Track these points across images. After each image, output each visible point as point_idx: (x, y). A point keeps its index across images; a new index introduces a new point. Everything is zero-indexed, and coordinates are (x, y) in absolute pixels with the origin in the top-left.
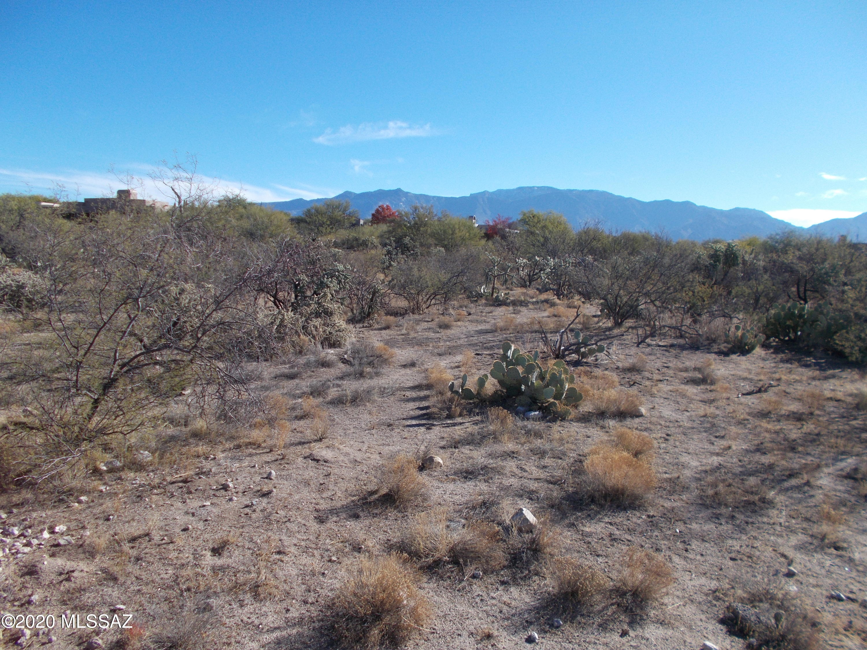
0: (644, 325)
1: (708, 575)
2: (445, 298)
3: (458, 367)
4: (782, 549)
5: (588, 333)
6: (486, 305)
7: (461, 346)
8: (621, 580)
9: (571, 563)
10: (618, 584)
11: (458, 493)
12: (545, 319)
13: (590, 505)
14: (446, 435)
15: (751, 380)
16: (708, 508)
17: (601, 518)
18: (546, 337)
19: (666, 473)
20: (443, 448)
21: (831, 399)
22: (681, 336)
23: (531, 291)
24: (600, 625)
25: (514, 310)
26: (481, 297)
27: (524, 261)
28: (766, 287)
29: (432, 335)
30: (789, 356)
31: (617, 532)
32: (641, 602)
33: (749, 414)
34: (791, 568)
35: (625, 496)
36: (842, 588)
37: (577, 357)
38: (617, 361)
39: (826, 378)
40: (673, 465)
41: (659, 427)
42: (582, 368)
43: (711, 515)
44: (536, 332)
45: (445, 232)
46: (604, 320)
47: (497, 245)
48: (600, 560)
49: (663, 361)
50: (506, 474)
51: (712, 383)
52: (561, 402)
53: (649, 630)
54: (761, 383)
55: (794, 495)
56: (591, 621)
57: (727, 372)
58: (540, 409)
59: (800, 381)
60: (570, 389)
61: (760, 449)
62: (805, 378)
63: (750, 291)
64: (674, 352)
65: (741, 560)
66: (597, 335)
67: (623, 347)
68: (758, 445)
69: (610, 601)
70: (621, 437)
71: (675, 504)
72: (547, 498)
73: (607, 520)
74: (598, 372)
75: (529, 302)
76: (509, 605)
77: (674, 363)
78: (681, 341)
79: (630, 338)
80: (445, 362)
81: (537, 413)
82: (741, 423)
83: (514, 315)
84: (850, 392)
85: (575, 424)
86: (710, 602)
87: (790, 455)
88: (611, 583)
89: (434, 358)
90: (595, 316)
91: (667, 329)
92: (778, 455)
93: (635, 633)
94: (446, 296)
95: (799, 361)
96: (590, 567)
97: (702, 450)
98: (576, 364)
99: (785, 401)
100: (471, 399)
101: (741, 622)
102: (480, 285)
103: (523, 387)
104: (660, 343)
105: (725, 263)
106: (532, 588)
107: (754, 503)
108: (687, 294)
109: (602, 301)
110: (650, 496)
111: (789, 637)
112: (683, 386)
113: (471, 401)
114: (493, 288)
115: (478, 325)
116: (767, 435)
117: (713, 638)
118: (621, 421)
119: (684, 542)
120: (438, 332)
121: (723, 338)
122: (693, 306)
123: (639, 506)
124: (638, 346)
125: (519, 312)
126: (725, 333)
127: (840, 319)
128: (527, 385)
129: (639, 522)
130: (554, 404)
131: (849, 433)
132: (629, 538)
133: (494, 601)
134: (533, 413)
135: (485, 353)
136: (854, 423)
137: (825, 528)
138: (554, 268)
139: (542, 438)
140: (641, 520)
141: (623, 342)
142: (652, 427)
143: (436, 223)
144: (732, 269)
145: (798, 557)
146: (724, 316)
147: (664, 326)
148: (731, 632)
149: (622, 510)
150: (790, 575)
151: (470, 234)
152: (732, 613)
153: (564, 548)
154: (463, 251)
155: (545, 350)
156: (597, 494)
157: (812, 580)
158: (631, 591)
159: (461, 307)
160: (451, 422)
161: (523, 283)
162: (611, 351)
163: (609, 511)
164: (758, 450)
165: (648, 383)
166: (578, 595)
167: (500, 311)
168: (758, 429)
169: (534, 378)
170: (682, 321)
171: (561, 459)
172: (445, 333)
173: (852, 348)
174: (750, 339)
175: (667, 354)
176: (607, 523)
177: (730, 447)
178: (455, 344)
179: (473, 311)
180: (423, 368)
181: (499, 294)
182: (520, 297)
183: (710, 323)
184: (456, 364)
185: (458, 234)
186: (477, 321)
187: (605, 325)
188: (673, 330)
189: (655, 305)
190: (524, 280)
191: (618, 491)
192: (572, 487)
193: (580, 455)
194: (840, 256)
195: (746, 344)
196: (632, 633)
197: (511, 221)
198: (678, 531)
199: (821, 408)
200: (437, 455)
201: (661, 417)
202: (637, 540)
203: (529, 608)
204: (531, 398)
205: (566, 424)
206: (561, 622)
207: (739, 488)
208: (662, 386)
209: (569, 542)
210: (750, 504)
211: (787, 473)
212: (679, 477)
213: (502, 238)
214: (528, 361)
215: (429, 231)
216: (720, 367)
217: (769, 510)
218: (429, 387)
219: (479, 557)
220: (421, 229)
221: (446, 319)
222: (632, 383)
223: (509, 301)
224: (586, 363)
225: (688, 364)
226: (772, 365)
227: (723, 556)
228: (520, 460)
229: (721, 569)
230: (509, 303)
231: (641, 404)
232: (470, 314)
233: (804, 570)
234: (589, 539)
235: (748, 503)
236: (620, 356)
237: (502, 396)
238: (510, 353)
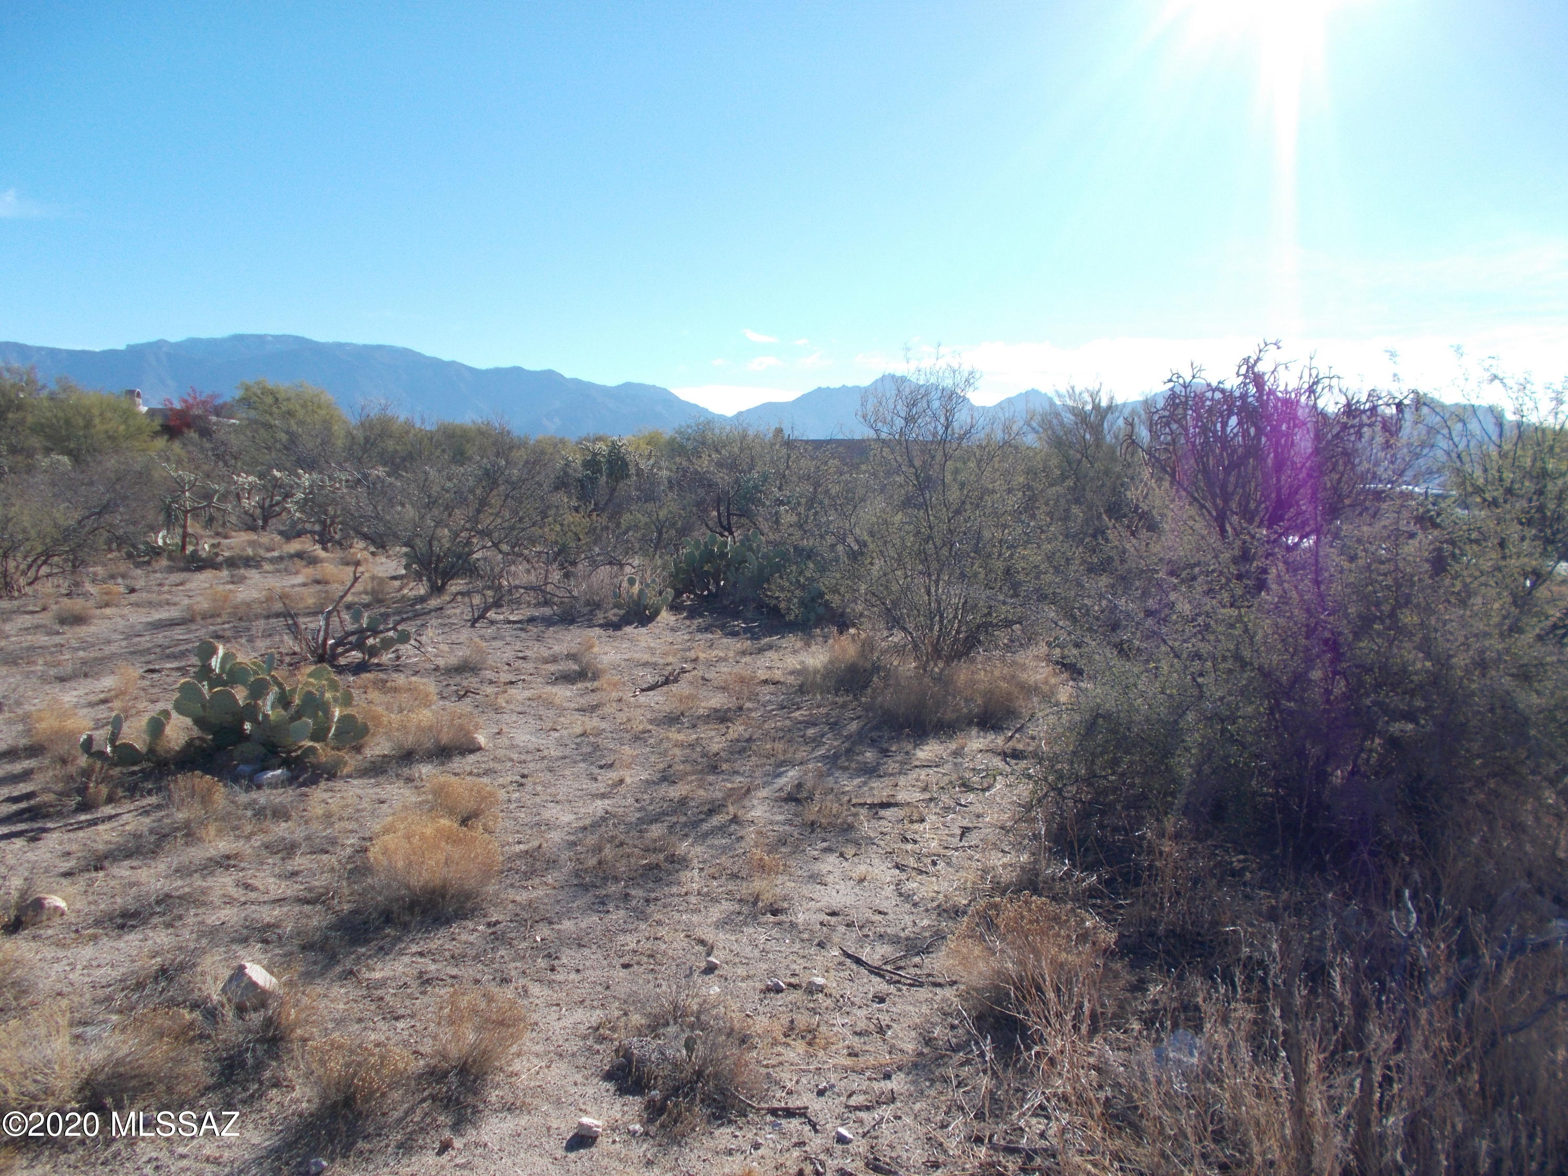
0: (484, 588)
1: (587, 1003)
2: (73, 562)
3: (104, 701)
4: (699, 933)
5: (383, 610)
6: (170, 570)
7: (112, 657)
8: (438, 1052)
9: (340, 1047)
10: (433, 1062)
11: (103, 962)
12: (297, 589)
13: (383, 929)
14: (74, 847)
15: (654, 665)
16: (587, 890)
17: (404, 949)
18: (295, 624)
19: (519, 843)
20: (68, 874)
21: (765, 682)
22: (546, 603)
23: (265, 538)
24: (400, 1146)
25: (232, 576)
26: (158, 554)
27: (251, 479)
28: (670, 512)
29: (43, 639)
30: (709, 620)
31: (433, 967)
32: (475, 1081)
33: (651, 722)
34: (712, 959)
35: (448, 897)
36: (782, 971)
37: (360, 655)
38: (436, 656)
39: (761, 651)
40: (532, 828)
41: (510, 764)
42: (368, 675)
43: (593, 900)
44: (278, 615)
45: (68, 422)
46: (412, 584)
47: (190, 448)
48: (401, 1025)
49: (517, 648)
50: (212, 902)
51: (595, 677)
52: (327, 745)
53: (488, 1128)
54: (670, 668)
55: (716, 842)
56: (383, 1144)
57: (619, 656)
58: (285, 763)
59: (724, 659)
60: (342, 719)
61: (667, 778)
62: (731, 654)
63: (648, 520)
64: (535, 630)
65: (638, 963)
66: (398, 613)
67: (447, 629)
68: (664, 771)
69: (418, 1097)
70: (440, 792)
71: (534, 894)
72: (298, 934)
73: (414, 948)
74: (400, 679)
75: (264, 559)
76: (216, 1161)
77: (536, 650)
78: (547, 611)
79: (459, 612)
80: (75, 693)
81: (279, 772)
82: (639, 738)
83: (231, 587)
84: (790, 668)
85: (355, 782)
86: (590, 1048)
87: (711, 778)
88: (422, 1063)
89: (47, 687)
90: (394, 578)
91: (522, 591)
92: (692, 781)
93: (464, 1141)
94: (76, 559)
95: (723, 627)
96: (378, 1045)
97: (579, 793)
98: (359, 668)
99: (703, 693)
100: (134, 764)
101: (638, 1069)
102: (155, 529)
103: (247, 726)
104: (512, 618)
105: (609, 475)
106: (266, 1114)
107: (657, 866)
108: (551, 530)
109: (405, 549)
110: (491, 889)
111: (707, 1072)
112: (549, 688)
113: (136, 768)
114: (185, 536)
115: (153, 611)
116: (677, 751)
117: (595, 1108)
118: (443, 764)
119: (549, 956)
120: (58, 633)
121: (612, 601)
122: (563, 550)
123: (473, 911)
124: (473, 626)
125: (242, 579)
126: (615, 593)
127: (775, 557)
128: (254, 720)
129: (471, 938)
130: (312, 750)
131: (789, 730)
132: (455, 971)
133: (185, 1163)
134: (270, 774)
135: (169, 666)
136: (797, 714)
137: (758, 884)
138: (310, 493)
139: (287, 818)
140: (476, 934)
141: (447, 621)
142: (498, 766)
143: (46, 404)
144: (621, 485)
145: (721, 938)
146: (610, 563)
147: (517, 587)
148: (622, 1091)
149: (442, 925)
150: (711, 969)
151: (128, 427)
152: (623, 1056)
153: (334, 1020)
154: (112, 463)
155: (297, 649)
156: (395, 907)
157: (741, 971)
158: (456, 1067)
159: (112, 577)
160: (89, 817)
161: (250, 522)
162: (424, 639)
163: (419, 931)
164: (664, 779)
165: (490, 690)
166: (356, 1103)
167: (202, 580)
168: (665, 745)
169: (268, 706)
170: (546, 577)
171: (327, 852)
172: (72, 634)
173: (789, 600)
174: (652, 598)
175: (523, 635)
176: (414, 955)
177: (621, 781)
178: (98, 654)
179: (139, 584)
180: (20, 712)
181: (200, 547)
182: (244, 549)
183: (589, 576)
184: (102, 696)
185: (99, 426)
186: (150, 604)
187: (414, 593)
188: (532, 593)
189: (501, 552)
190: (251, 516)
191: (433, 892)
192: (349, 902)
193: (364, 839)
194: (772, 461)
195: (646, 608)
196: (458, 1143)
197: (219, 401)
198: (538, 939)
199: (754, 697)
200: (54, 892)
201: (513, 746)
202: (467, 972)
203: (260, 1154)
204: (263, 745)
205: (338, 784)
206: (325, 1163)
207: (635, 847)
208: (514, 691)
209: (341, 1006)
210: (651, 869)
211: (705, 809)
212: (540, 846)
213: (202, 436)
214: (256, 673)
215: (30, 419)
216: (607, 649)
217: (681, 873)
218: (34, 751)
219: (150, 1084)
220: (10, 416)
221: (77, 605)
222: (462, 693)
223: (220, 559)
224: (378, 665)
225: (557, 649)
226: (686, 637)
227: (610, 965)
228: (243, 869)
229: (608, 988)
230: (221, 564)
231: (477, 727)
232: (132, 591)
233: (730, 957)
234: (379, 992)
235: (651, 867)
236: (442, 646)
237: (204, 750)
238: (215, 662)
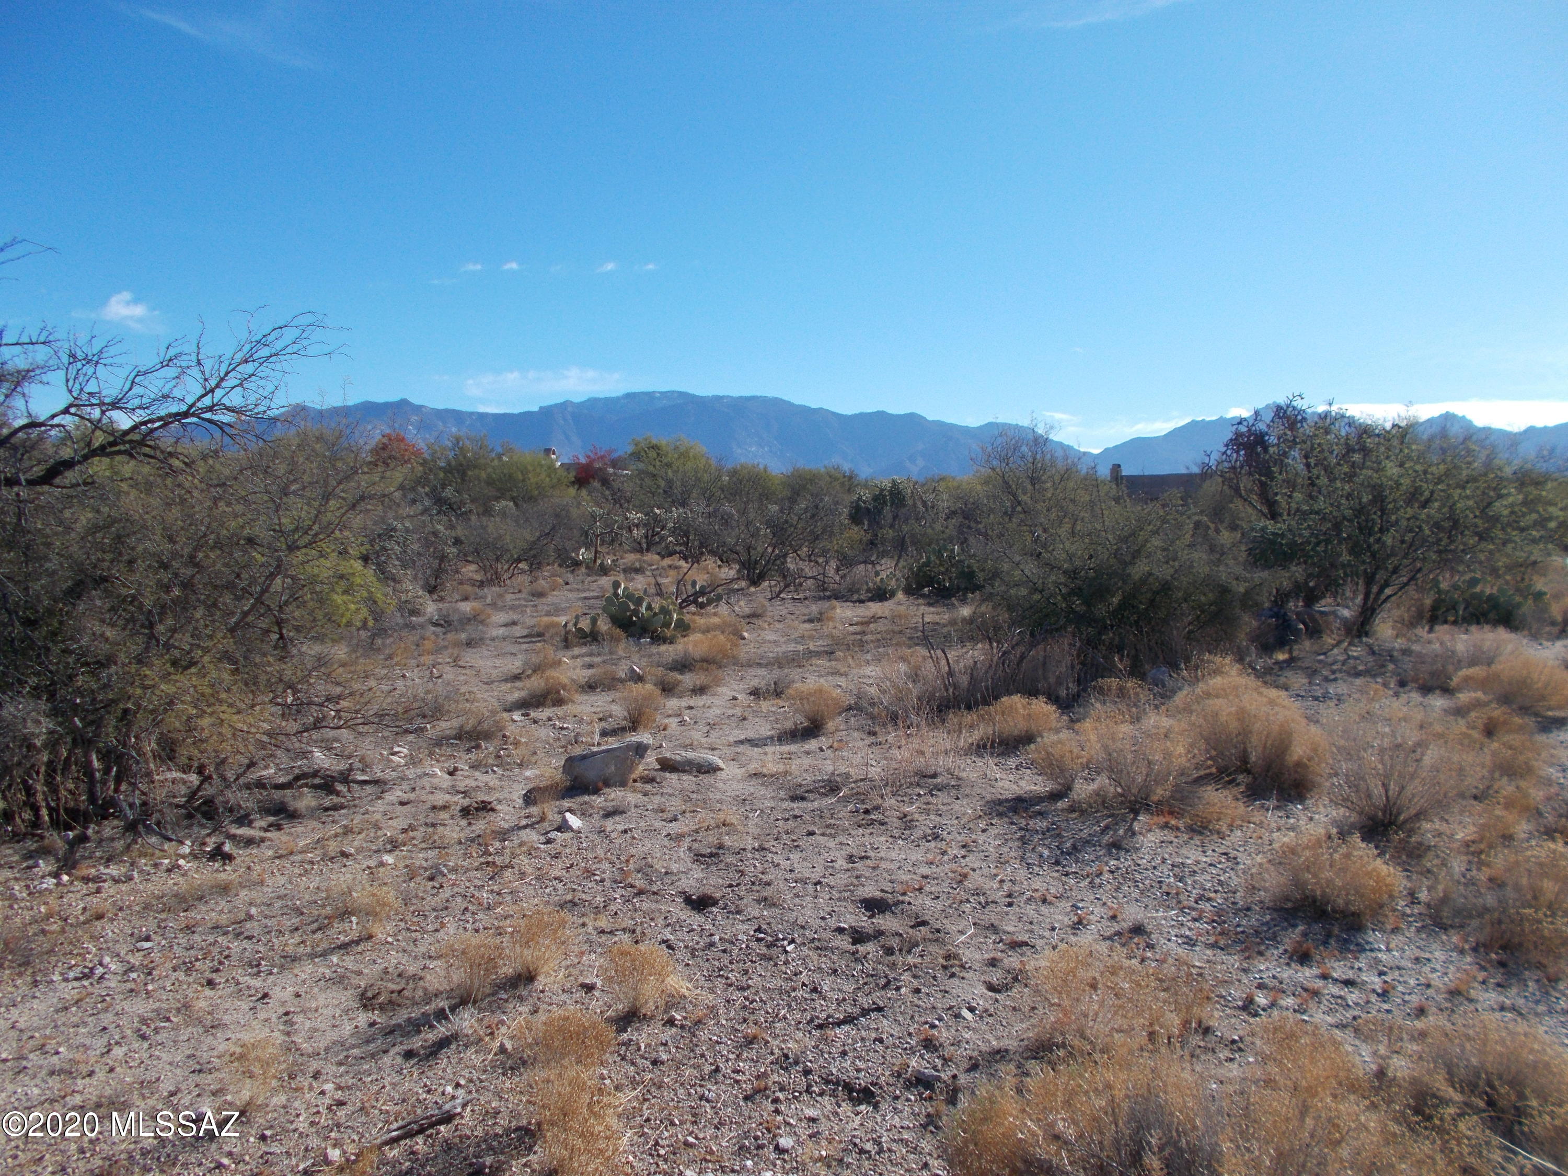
2: (533, 565)
6: (587, 575)
22: (823, 590)
23: (648, 557)
26: (580, 564)
27: (639, 515)
38: (738, 611)
45: (511, 476)
46: (738, 582)
47: (595, 495)
49: (792, 610)
52: (670, 630)
58: (650, 635)
60: (679, 620)
64: (808, 603)
67: (752, 601)
75: (646, 568)
77: (801, 610)
78: (821, 594)
79: (765, 594)
81: (648, 640)
90: (729, 579)
100: (586, 635)
102: (578, 549)
103: (634, 618)
104: (795, 596)
114: (596, 552)
115: (580, 593)
120: (531, 601)
121: (865, 587)
124: (769, 600)
125: (632, 580)
126: (867, 582)
128: (637, 617)
130: (663, 632)
134: (644, 639)
138: (678, 523)
141: (754, 598)
143: (495, 463)
144: (901, 513)
146: (865, 562)
151: (551, 478)
159: (554, 575)
161: (638, 547)
165: (763, 624)
169: (643, 611)
174: (894, 586)
175: (798, 604)
179: (570, 580)
180: (527, 624)
181: (605, 561)
182: (634, 563)
183: (851, 571)
185: (533, 479)
186: (578, 590)
187: (738, 586)
190: (639, 542)
195: (885, 591)
197: (615, 455)
204: (641, 626)
213: (603, 485)
214: (638, 596)
215: (484, 475)
220: (470, 473)
221: (538, 588)
223: (618, 568)
230: (619, 571)
232: (567, 583)
236: (744, 608)
238: (620, 591)
